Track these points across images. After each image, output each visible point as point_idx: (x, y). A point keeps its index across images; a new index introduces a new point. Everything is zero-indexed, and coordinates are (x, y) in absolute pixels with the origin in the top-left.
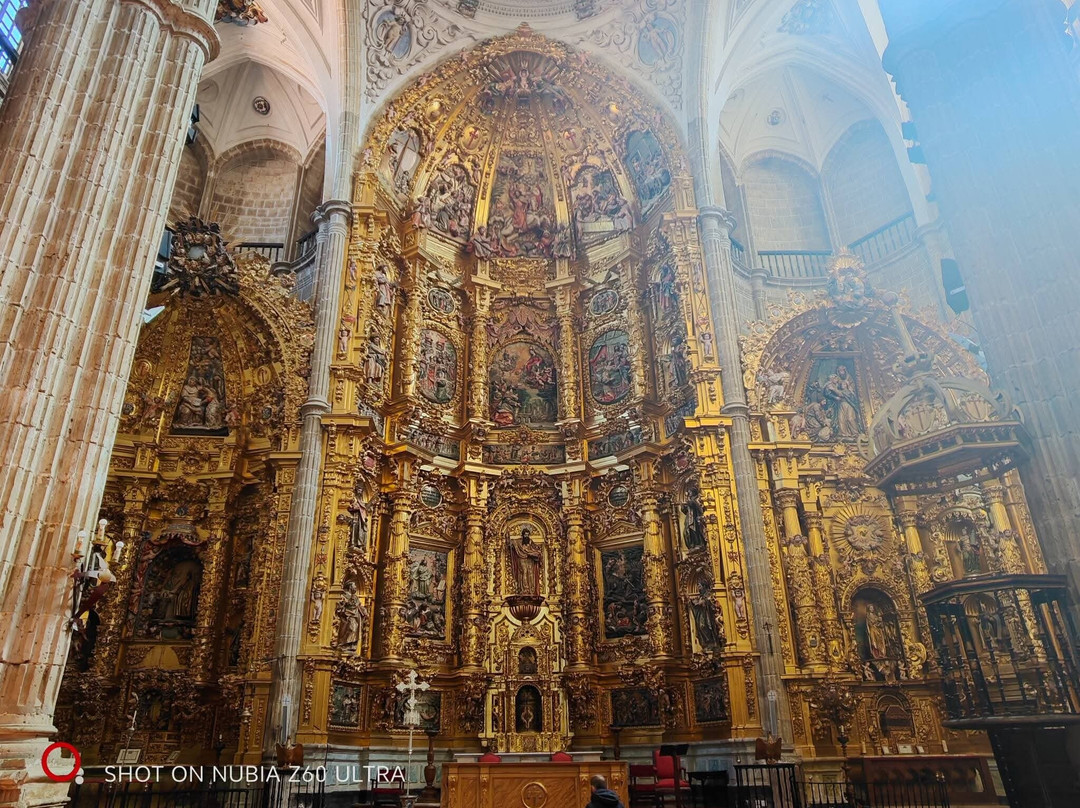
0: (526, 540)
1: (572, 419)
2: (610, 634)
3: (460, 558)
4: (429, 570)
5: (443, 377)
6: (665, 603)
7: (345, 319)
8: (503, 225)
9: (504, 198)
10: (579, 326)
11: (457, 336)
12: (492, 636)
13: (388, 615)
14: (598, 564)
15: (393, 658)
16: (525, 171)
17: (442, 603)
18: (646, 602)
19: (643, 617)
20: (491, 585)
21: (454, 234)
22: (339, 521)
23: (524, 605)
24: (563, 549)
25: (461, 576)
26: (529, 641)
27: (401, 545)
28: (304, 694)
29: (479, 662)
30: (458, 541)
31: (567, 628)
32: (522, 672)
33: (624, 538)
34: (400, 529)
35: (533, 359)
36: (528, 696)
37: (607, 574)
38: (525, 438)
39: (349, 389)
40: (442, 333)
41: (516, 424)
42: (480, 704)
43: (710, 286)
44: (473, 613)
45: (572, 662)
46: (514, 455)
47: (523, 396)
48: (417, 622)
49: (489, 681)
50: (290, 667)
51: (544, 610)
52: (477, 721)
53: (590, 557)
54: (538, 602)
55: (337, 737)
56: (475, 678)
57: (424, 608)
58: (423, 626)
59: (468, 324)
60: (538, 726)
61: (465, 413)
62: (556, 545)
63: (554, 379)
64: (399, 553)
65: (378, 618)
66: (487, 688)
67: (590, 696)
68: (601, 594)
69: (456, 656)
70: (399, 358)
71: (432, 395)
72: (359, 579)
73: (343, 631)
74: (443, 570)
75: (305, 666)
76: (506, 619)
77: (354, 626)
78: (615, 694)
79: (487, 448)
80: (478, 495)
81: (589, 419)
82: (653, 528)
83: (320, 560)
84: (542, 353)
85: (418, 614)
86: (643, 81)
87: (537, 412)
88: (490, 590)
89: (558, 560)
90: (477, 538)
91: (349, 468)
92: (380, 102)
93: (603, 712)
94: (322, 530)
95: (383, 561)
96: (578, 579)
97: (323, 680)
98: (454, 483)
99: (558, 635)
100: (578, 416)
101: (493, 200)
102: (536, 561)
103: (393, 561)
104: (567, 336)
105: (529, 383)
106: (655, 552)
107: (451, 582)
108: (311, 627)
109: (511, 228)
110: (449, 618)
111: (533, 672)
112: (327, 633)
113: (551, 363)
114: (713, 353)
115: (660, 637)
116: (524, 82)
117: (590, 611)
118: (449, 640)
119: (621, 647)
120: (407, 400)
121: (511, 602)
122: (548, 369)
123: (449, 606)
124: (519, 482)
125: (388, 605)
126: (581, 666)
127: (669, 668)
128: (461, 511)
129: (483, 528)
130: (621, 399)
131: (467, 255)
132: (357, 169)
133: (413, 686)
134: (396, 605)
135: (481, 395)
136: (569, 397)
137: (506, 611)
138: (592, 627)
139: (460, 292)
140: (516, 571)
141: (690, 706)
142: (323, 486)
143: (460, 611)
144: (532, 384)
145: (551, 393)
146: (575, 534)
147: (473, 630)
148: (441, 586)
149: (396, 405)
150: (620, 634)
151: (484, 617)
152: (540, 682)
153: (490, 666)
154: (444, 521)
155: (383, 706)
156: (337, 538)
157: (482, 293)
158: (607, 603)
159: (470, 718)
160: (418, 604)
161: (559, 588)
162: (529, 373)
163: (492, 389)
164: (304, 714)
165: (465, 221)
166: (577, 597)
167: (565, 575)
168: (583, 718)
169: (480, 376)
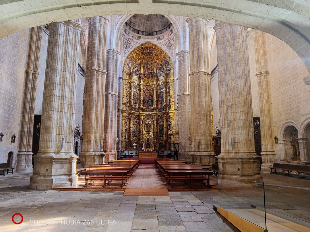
0: (148, 123)
1: (155, 106)
2: (159, 136)
3: (139, 126)
4: (135, 128)
5: (137, 100)
6: (166, 133)
7: (123, 96)
8: (146, 72)
9: (145, 67)
10: (157, 90)
11: (138, 92)
12: (144, 136)
13: (130, 135)
14: (158, 127)
15: (131, 140)
16: (149, 63)
17: (137, 132)
18: (163, 133)
19: (163, 134)
20: (144, 129)
21: (138, 75)
22: (124, 124)
23: (148, 132)
24: (153, 125)
25: (139, 129)
26: (148, 138)
27: (132, 126)
28: (122, 145)
29: (142, 140)
30: (139, 124)
31: (154, 135)
32: (147, 141)
33: (161, 123)
34: (131, 123)
35: (150, 95)
36: (148, 144)
37: (159, 128)
38: (148, 108)
39: (124, 106)
40: (136, 92)
41: (147, 106)
42: (142, 145)
43: (174, 90)
44: (141, 134)
45: (154, 140)
46: (147, 111)
47: (148, 101)
48: (134, 135)
49: (143, 142)
50: (120, 142)
51: (151, 133)
52: (142, 147)
53: (157, 126)
54: (150, 132)
55: (126, 149)
56: (141, 142)
57: (135, 133)
58: (135, 135)
59: (140, 90)
60: (149, 148)
61: (140, 105)
62: (153, 124)
63: (153, 99)
64: (131, 127)
65: (129, 135)
66: (143, 143)
67: (156, 144)
68: (158, 131)
69: (139, 139)
70: (130, 98)
71: (135, 103)
72: (127, 130)
73: (125, 137)
74: (137, 128)
75: (122, 141)
76: (145, 134)
77: (127, 136)
78: (159, 144)
79: (143, 110)
80: (142, 118)
81: (158, 106)
82: (165, 123)
83: (123, 129)
84: (151, 94)
85: (134, 134)
86: (167, 52)
87: (150, 104)
88: (143, 130)
89: (153, 126)
90: (141, 124)
91: (125, 117)
92: (126, 57)
93: (158, 146)
94: (122, 125)
95: (129, 128)
96: (155, 129)
97: (124, 143)
98: (138, 115)
99: (153, 136)
100: (156, 106)
101: (144, 67)
102: (150, 126)
103: (131, 128)
104: (155, 93)
105: (149, 99)
106: (165, 127)
107: (138, 129)
108: (122, 137)
109: (147, 73)
110: (138, 134)
111: (149, 141)
112: (124, 138)
113: (152, 96)
114: (174, 101)
115: (165, 137)
116: (148, 51)
117: (157, 133)
118: (138, 137)
119: (160, 138)
120: (132, 105)
121: (146, 132)
122: (152, 97)
123: (138, 132)
124: (148, 115)
125: (130, 133)
126: (155, 140)
127: (165, 141)
128: (139, 119)
129: (142, 122)
130: (162, 103)
131: (140, 78)
132: (123, 70)
133: (135, 144)
134: (131, 133)
135: (142, 102)
136: (155, 102)
137: (146, 133)
138: (157, 136)
139: (139, 85)
140: (147, 127)
141: (168, 146)
142: (122, 119)
143: (139, 133)
144: (150, 100)
145: (152, 101)
146: (155, 123)
147: (141, 136)
148: (137, 130)
149: (130, 106)
150: (161, 136)
151: (143, 134)
152: (150, 143)
153: (143, 140)
154: (137, 121)
155: (130, 145)
156: (124, 126)
157: (142, 85)
158: (159, 132)
159: (141, 147)
160: (134, 132)
161: (153, 130)
162: (149, 98)
163: (143, 101)
164: (122, 147)
165: (139, 72)
166: (155, 132)
167: (154, 129)
168: (155, 147)
169: (142, 99)
